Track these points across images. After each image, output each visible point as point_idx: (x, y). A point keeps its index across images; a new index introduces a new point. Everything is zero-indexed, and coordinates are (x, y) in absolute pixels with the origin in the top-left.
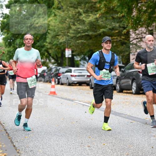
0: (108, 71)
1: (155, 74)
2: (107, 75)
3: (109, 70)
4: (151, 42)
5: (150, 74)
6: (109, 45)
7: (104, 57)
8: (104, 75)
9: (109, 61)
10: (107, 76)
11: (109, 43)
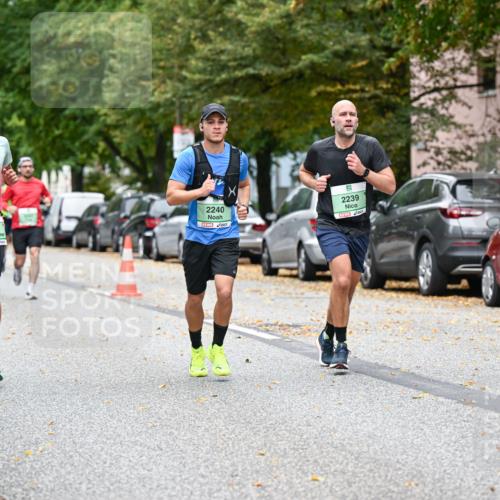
0: (221, 202)
1: (352, 215)
2: (216, 214)
3: (223, 199)
4: (348, 117)
5: (337, 216)
6: (217, 127)
7: (207, 162)
8: (210, 214)
9: (222, 173)
10: (218, 218)
11: (217, 119)
